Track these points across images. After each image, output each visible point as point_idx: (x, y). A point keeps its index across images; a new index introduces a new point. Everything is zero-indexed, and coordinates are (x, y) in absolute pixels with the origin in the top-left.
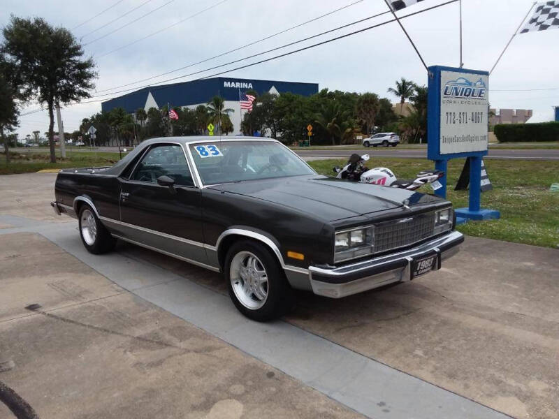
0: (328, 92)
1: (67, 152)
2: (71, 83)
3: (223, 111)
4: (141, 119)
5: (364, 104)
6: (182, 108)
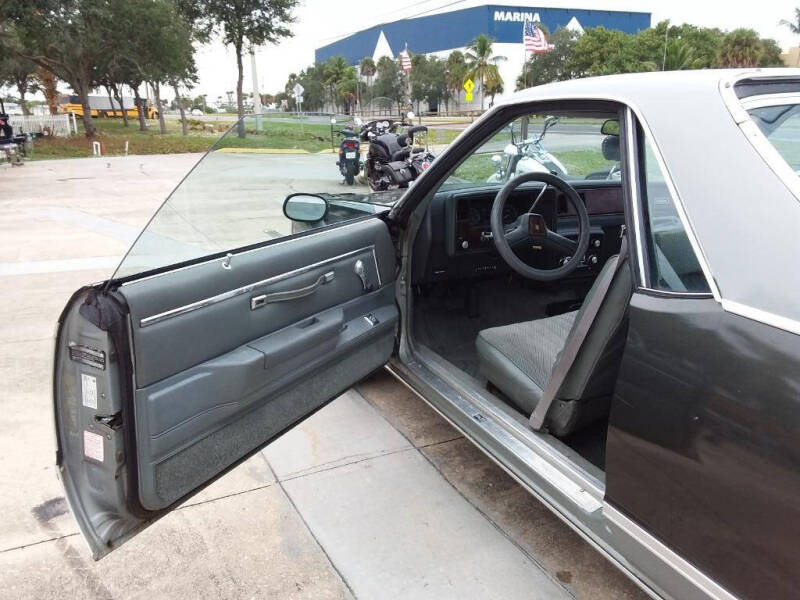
0: (669, 27)
1: (264, 123)
2: (267, 15)
3: (489, 61)
4: (367, 74)
5: (734, 46)
6: (428, 56)
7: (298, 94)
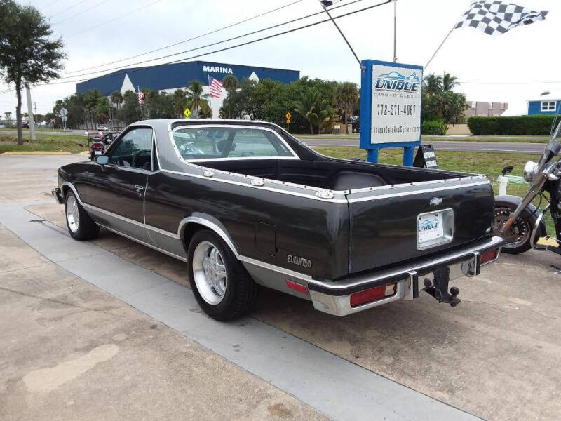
0: (308, 80)
1: (36, 134)
2: (39, 63)
3: (201, 96)
4: (117, 102)
5: (342, 93)
7: (63, 114)
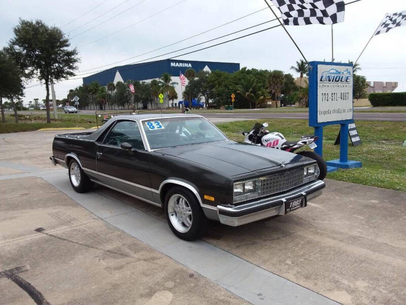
2: (61, 66)
3: (170, 84)
4: (111, 90)
5: (273, 78)
6: (141, 82)
7: (77, 100)
